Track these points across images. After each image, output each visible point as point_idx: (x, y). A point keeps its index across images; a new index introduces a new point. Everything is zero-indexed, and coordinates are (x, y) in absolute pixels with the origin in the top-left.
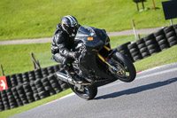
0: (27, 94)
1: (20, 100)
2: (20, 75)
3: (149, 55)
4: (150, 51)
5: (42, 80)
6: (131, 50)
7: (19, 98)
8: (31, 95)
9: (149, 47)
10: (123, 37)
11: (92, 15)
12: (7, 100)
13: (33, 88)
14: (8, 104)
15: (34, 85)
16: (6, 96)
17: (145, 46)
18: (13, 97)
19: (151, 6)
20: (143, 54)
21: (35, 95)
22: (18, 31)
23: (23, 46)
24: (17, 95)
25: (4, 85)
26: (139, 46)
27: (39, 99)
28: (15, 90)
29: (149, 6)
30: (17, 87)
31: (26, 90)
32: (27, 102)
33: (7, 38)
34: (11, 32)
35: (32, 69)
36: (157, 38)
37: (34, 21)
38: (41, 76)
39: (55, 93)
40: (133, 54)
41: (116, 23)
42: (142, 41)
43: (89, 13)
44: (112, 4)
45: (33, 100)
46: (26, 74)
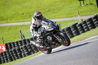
0: (18, 53)
1: (14, 57)
2: (14, 43)
3: (88, 30)
4: (90, 28)
5: (27, 45)
6: (78, 28)
7: (13, 56)
8: (21, 54)
9: (89, 26)
10: (72, 21)
11: (55, 8)
12: (6, 57)
13: (21, 50)
14: (7, 59)
15: (22, 48)
16: (6, 55)
17: (86, 25)
18: (10, 55)
19: (88, 3)
20: (85, 30)
21: (22, 54)
22: (11, 18)
23: (14, 26)
24: (12, 54)
25: (4, 49)
26: (83, 25)
27: (25, 56)
28: (11, 51)
29: (87, 3)
30: (12, 50)
31: (17, 51)
32: (18, 58)
33: (5, 22)
34: (8, 19)
35: (20, 39)
36: (94, 20)
37: (21, 12)
38: (25, 43)
39: (34, 53)
40: (79, 30)
41: (68, 13)
42: (85, 22)
43: (52, 7)
44: (66, 2)
45: (22, 57)
46: (17, 42)
